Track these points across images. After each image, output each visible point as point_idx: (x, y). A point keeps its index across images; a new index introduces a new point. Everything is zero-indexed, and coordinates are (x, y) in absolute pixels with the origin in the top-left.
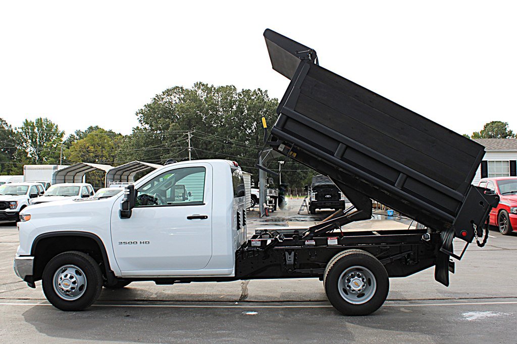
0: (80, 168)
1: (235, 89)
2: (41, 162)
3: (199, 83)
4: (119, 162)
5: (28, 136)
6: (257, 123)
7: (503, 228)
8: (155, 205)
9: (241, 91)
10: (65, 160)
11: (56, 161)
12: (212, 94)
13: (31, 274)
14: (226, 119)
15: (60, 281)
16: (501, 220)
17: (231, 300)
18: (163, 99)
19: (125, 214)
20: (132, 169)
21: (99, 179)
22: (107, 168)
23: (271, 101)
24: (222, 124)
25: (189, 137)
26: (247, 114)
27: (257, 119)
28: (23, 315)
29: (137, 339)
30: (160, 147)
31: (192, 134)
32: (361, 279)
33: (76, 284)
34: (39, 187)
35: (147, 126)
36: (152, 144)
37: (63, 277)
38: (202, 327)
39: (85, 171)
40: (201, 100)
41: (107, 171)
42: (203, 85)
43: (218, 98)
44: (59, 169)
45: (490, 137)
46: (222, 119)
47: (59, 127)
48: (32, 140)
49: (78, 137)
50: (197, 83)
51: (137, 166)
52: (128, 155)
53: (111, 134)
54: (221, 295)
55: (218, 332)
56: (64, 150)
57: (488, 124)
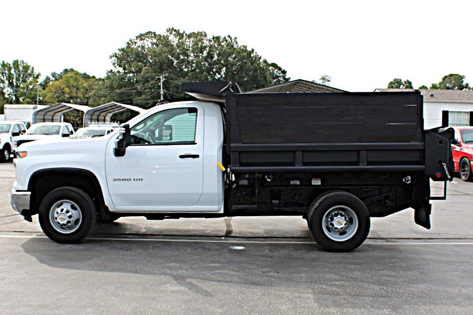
0: (59, 108)
1: (206, 35)
2: (17, 102)
3: (171, 28)
4: (94, 103)
5: (5, 77)
6: (226, 69)
7: (464, 174)
8: (147, 143)
9: (212, 37)
10: (42, 100)
11: (32, 102)
12: (184, 40)
13: (28, 208)
14: (197, 63)
15: (56, 215)
16: (463, 167)
17: (218, 235)
18: (136, 43)
19: (119, 152)
20: (109, 110)
21: (74, 119)
22: (85, 109)
23: (240, 48)
24: (193, 69)
25: (162, 81)
26: (218, 60)
27: (227, 65)
28: (22, 246)
29: (134, 270)
30: (133, 89)
31: (165, 77)
32: (343, 218)
33: (72, 219)
34: (21, 126)
35: (121, 70)
36: (125, 86)
37: (59, 212)
38: (194, 260)
39: (64, 111)
40: (172, 46)
41: (85, 112)
42: (175, 31)
43: (189, 43)
44: (38, 109)
45: (448, 88)
46: (193, 63)
47: (34, 69)
48: (9, 81)
49: (53, 79)
50: (169, 29)
51: (114, 107)
52: (102, 96)
53: (86, 77)
54: (207, 230)
55: (210, 265)
56: (40, 91)
57: (446, 77)
